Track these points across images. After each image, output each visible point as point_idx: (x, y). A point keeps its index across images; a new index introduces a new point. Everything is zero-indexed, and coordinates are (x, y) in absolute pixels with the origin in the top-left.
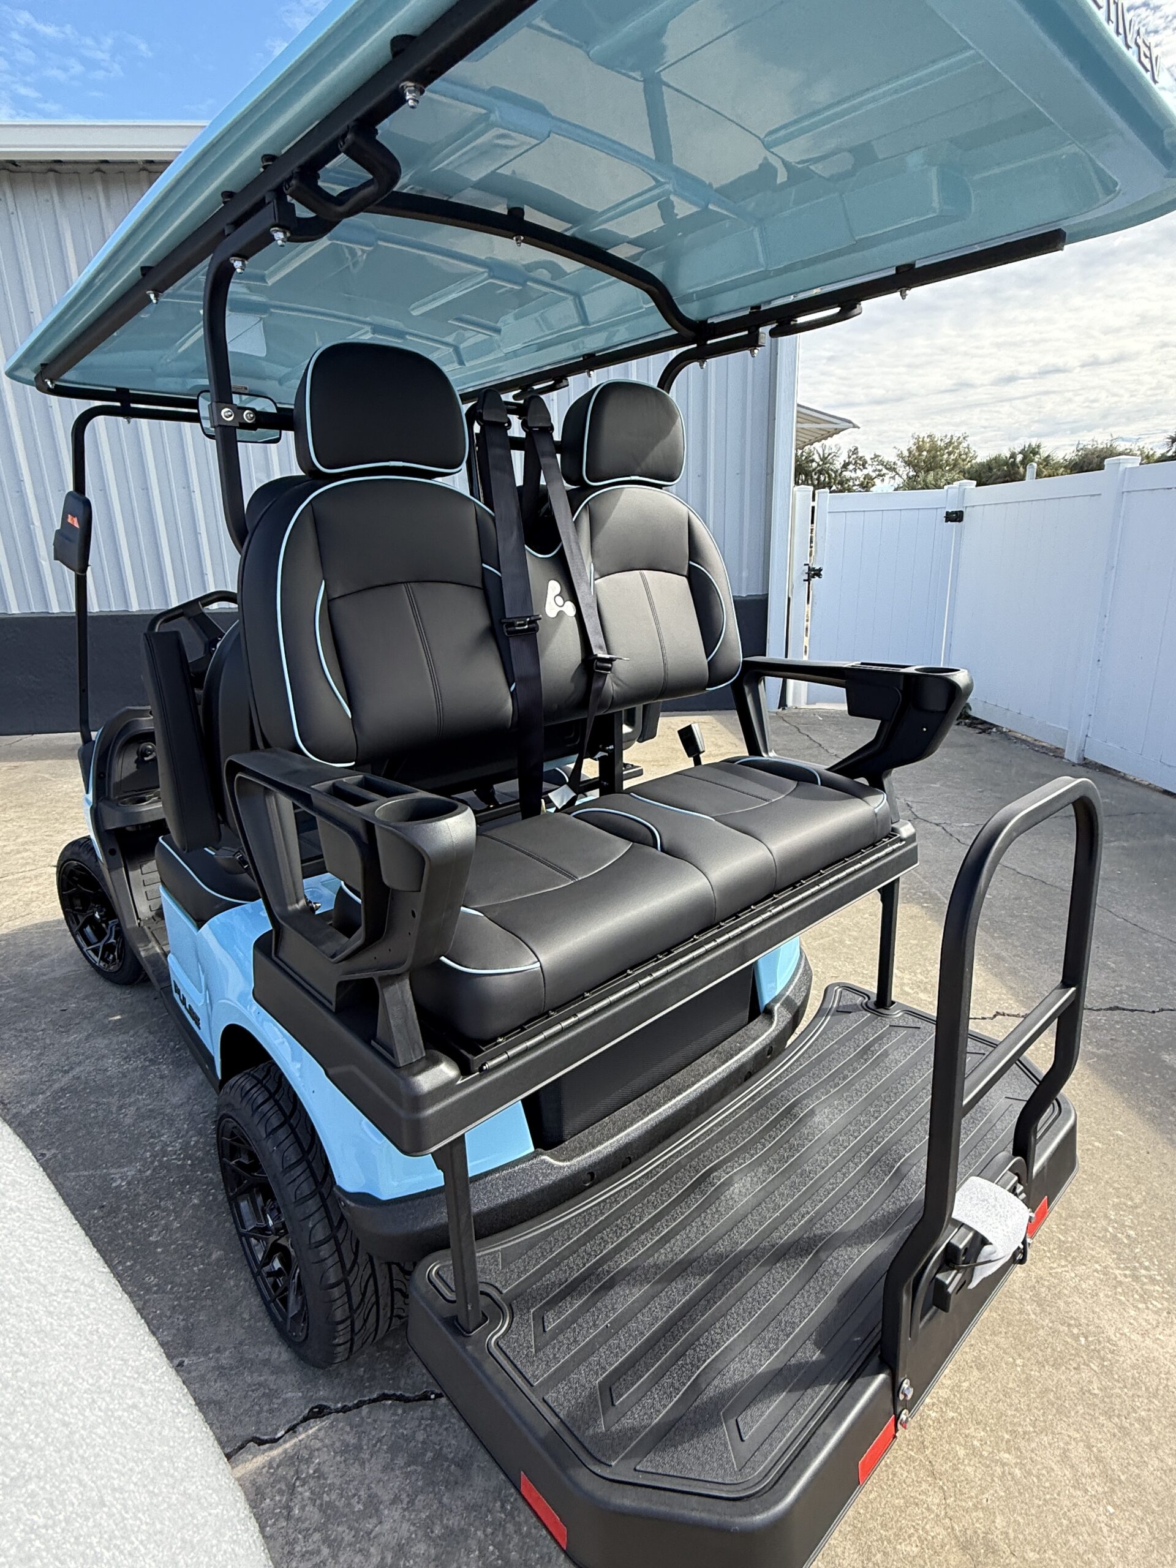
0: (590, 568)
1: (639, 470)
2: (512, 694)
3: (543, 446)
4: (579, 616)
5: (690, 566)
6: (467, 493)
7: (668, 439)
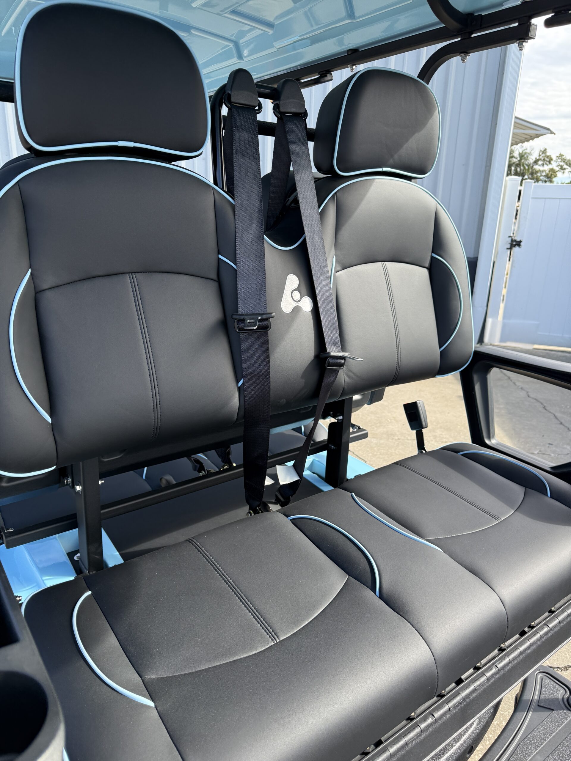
0: (332, 262)
1: (391, 161)
2: (239, 389)
3: (295, 132)
4: (316, 311)
5: (432, 258)
6: (210, 180)
7: (423, 132)
